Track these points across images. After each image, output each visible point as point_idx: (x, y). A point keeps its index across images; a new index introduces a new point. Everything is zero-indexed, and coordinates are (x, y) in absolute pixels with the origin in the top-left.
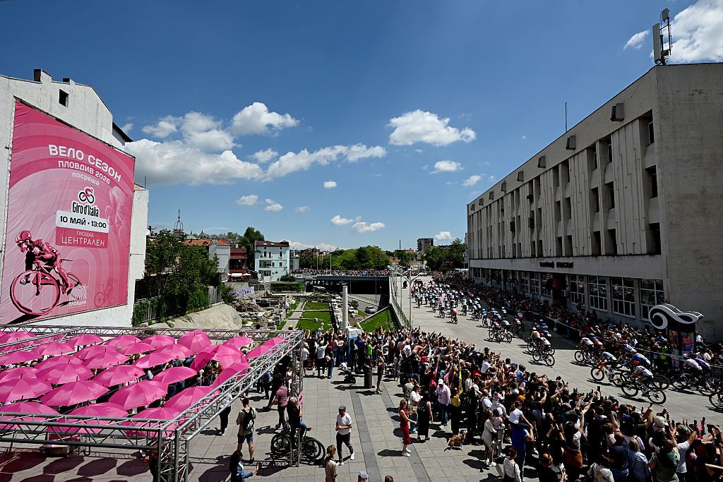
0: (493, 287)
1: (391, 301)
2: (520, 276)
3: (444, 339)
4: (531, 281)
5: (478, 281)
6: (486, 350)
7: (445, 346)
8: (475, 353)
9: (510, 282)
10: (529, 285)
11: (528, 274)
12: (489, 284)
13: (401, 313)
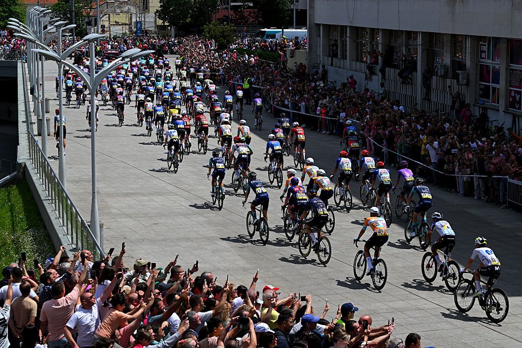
0: (386, 96)
1: (23, 154)
2: (477, 53)
3: (210, 281)
4: (511, 72)
5: (338, 74)
6: (347, 310)
7: (209, 305)
8: (309, 324)
9: (445, 76)
10: (502, 85)
11: (503, 47)
12: (375, 86)
13: (61, 196)
